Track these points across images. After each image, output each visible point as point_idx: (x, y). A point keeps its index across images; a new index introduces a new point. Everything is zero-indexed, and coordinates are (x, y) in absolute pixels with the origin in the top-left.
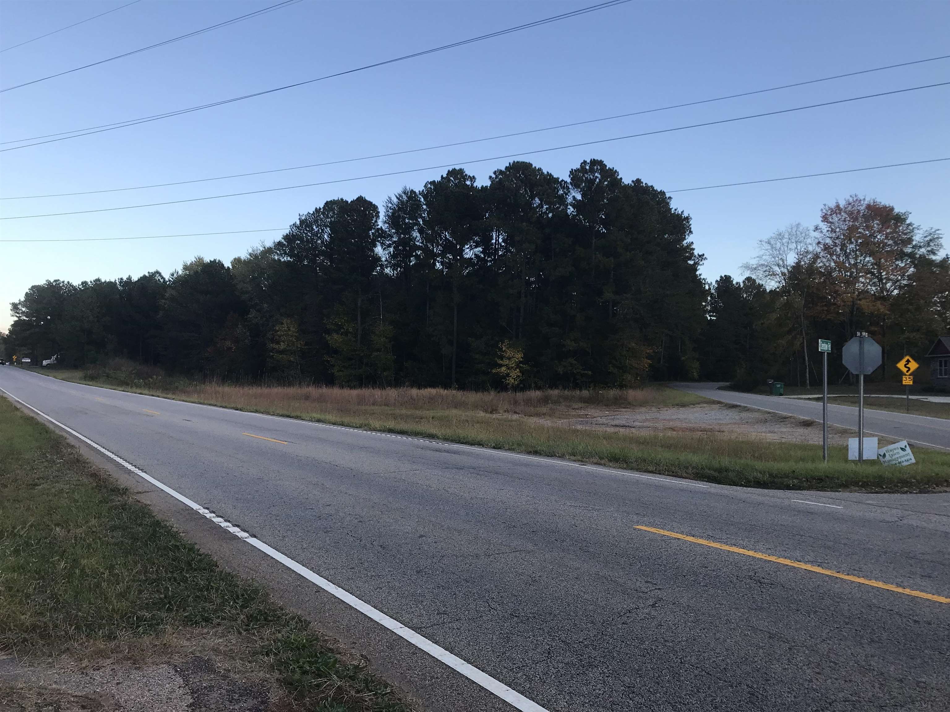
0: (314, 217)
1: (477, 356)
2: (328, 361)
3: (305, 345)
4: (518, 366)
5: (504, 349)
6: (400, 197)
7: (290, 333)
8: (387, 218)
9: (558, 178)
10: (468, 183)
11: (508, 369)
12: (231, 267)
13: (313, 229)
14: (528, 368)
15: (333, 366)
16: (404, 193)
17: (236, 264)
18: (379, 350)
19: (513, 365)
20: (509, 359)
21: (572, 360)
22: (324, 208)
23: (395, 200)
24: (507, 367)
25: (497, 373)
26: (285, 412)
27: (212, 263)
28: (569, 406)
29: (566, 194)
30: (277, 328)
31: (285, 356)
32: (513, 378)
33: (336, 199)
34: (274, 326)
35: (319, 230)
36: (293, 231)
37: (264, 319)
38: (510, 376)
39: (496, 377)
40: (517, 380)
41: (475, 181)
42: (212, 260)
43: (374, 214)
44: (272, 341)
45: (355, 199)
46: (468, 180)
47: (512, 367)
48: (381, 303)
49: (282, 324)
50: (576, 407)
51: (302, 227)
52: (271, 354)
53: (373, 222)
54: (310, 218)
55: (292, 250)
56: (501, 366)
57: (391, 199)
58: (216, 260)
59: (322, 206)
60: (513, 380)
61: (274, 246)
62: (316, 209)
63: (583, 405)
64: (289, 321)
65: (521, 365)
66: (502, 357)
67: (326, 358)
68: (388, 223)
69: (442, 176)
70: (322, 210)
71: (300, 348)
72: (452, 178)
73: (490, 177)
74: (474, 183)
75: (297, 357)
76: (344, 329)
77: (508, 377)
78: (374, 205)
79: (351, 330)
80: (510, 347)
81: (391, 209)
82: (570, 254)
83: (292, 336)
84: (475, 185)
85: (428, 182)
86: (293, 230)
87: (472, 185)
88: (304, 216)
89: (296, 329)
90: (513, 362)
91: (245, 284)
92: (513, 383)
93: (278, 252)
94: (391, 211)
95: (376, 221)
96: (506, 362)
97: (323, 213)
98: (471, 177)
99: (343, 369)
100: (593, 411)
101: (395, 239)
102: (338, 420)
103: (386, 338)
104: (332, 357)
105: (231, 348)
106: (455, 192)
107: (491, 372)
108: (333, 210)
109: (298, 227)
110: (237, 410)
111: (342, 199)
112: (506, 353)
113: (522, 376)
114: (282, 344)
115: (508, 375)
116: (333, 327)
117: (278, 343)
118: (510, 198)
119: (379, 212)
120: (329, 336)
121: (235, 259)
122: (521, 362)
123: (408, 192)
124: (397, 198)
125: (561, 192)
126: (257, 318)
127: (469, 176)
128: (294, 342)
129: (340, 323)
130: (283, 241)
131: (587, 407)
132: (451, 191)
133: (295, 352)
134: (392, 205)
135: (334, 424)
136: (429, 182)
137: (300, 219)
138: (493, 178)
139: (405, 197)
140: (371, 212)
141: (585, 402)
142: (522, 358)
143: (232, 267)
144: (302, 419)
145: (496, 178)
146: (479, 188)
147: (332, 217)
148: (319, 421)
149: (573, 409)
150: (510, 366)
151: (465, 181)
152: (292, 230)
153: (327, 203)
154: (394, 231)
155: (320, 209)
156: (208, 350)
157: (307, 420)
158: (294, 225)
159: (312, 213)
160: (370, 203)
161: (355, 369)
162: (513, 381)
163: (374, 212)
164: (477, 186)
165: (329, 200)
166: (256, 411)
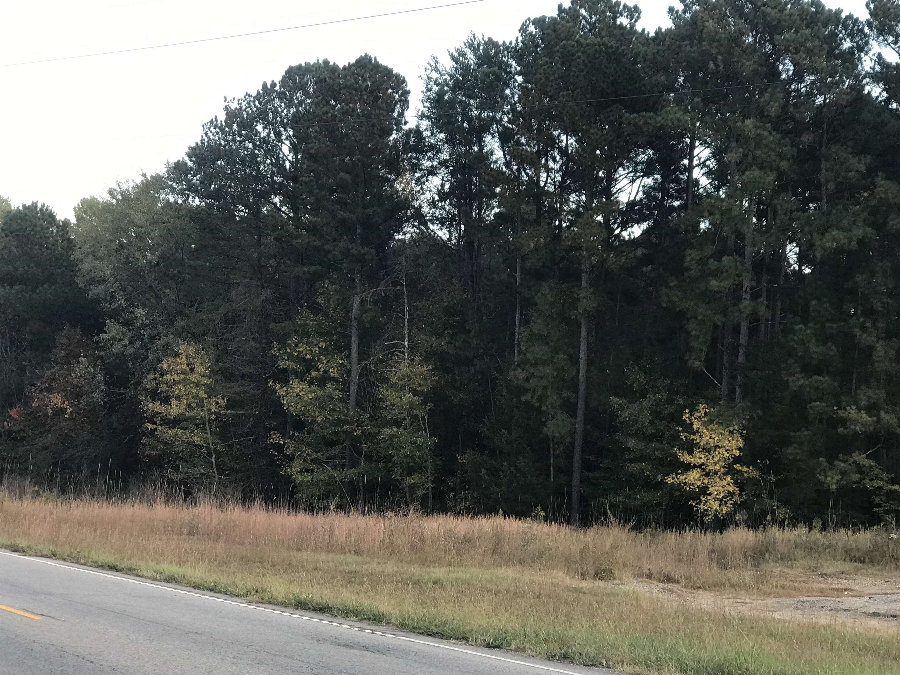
0: (260, 103)
1: (631, 443)
2: (280, 448)
3: (227, 408)
4: (730, 470)
5: (695, 427)
6: (459, 54)
7: (193, 377)
8: (428, 104)
9: (839, 12)
10: (623, 21)
11: (707, 475)
12: (73, 220)
13: (257, 133)
14: (755, 474)
15: (291, 458)
16: (471, 46)
17: (85, 212)
18: (397, 423)
19: (717, 467)
20: (707, 450)
21: (861, 459)
22: (284, 81)
23: (447, 64)
24: (704, 470)
25: (679, 487)
26: (111, 559)
27: (27, 211)
28: (814, 569)
29: (861, 49)
30: (165, 366)
31: (180, 432)
32: (715, 499)
33: (312, 61)
34: (160, 361)
35: (269, 135)
36: (209, 137)
37: (138, 344)
38: (710, 494)
39: (678, 494)
40: (726, 503)
41: (639, 17)
42: (28, 203)
43: (397, 96)
44: (155, 395)
45: (353, 61)
46: (621, 15)
47: (716, 473)
48: (406, 308)
49: (177, 355)
50: (831, 570)
51: (231, 128)
52: (150, 426)
53: (395, 115)
54: (250, 107)
55: (207, 180)
56: (688, 467)
57: (437, 62)
58: (36, 203)
59: (278, 79)
60: (717, 503)
61: (168, 172)
62: (265, 86)
63: (847, 566)
64: (191, 350)
65: (737, 467)
66: (690, 450)
67: (276, 438)
68: (429, 118)
69: (560, 6)
70: (277, 88)
71: (215, 413)
72: (583, 11)
73: (671, 10)
74: (636, 21)
75: (209, 436)
76: (318, 370)
77: (705, 494)
78: (397, 76)
79: (334, 373)
80: (711, 421)
81: (437, 85)
82: (865, 194)
83: (197, 385)
84: (639, 27)
85: (529, 19)
86: (210, 134)
87: (632, 26)
88: (236, 102)
89: (207, 369)
90: (716, 459)
91: (97, 262)
92: (716, 510)
93: (175, 185)
94: (436, 88)
95: (401, 115)
96: (698, 458)
97: (281, 96)
98: (629, 9)
99: (313, 466)
100: (868, 581)
101: (444, 156)
102: (211, 578)
103: (415, 393)
104: (291, 437)
105: (64, 410)
106: (588, 45)
107: (662, 483)
108: (303, 87)
109: (222, 130)
110: (16, 551)
111: (326, 62)
112: (701, 437)
113: (740, 495)
114: (174, 402)
115: (704, 490)
116: (291, 365)
117: (166, 401)
118: (715, 60)
119: (408, 92)
120: (282, 387)
121: (84, 202)
122: (737, 460)
123: (479, 45)
124: (453, 58)
125: (847, 45)
126: (120, 340)
127: (625, 6)
128: (202, 400)
129: (308, 357)
130: (187, 159)
131: (857, 571)
132: (578, 42)
133: (204, 423)
134: (440, 73)
135: (196, 587)
136: (532, 19)
137: (226, 108)
138: (677, 12)
139: (470, 55)
140: (390, 91)
141: (853, 559)
142: (739, 449)
143: (78, 220)
144: (138, 576)
145: (684, 12)
146: (648, 33)
147: (300, 103)
148: (170, 579)
149: (822, 575)
150: (711, 468)
151: (615, 18)
152: (206, 134)
153: (291, 73)
154: (442, 136)
155: (273, 85)
156: (12, 414)
157: (146, 577)
158: (211, 122)
159: (254, 94)
160: (388, 72)
161: (343, 466)
162: (715, 505)
163: (397, 93)
164: (643, 30)
165: (295, 64)
166: (53, 556)
